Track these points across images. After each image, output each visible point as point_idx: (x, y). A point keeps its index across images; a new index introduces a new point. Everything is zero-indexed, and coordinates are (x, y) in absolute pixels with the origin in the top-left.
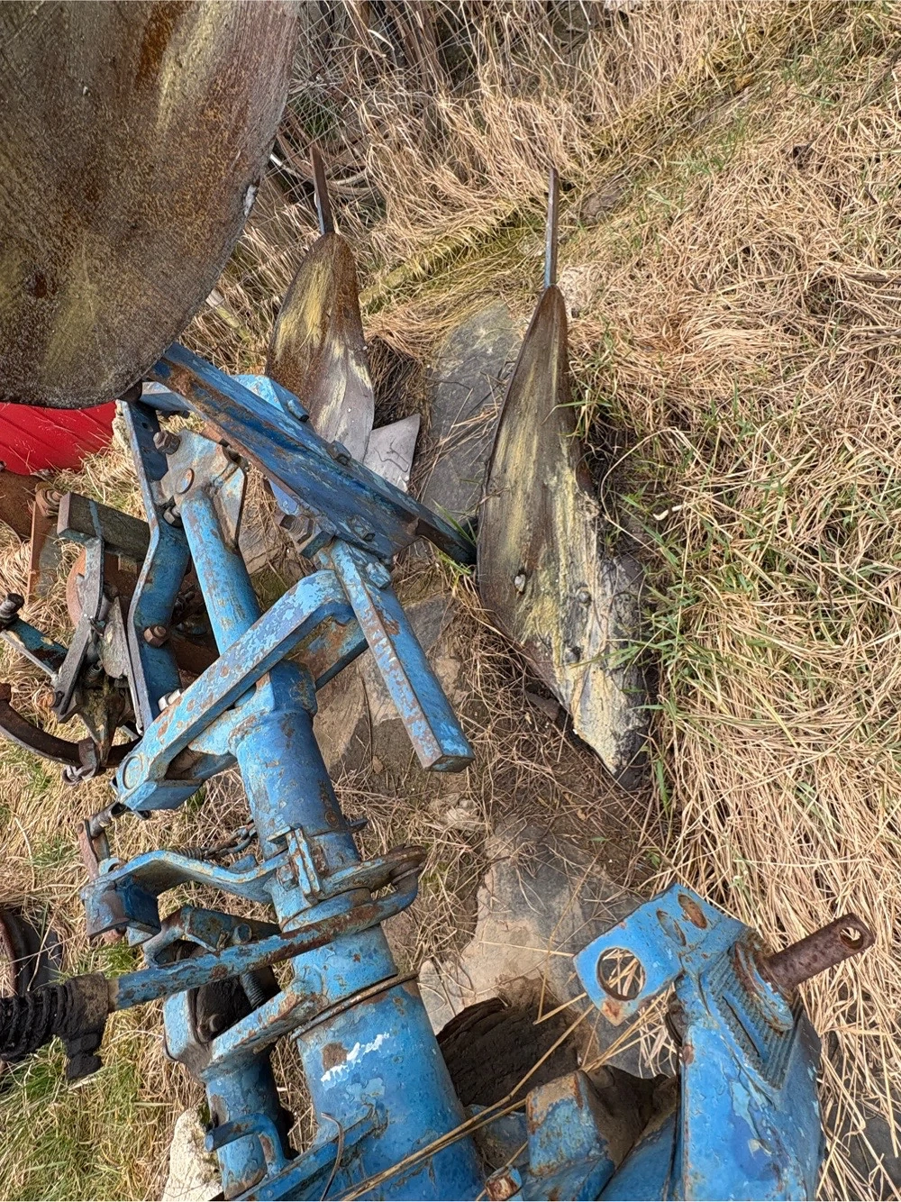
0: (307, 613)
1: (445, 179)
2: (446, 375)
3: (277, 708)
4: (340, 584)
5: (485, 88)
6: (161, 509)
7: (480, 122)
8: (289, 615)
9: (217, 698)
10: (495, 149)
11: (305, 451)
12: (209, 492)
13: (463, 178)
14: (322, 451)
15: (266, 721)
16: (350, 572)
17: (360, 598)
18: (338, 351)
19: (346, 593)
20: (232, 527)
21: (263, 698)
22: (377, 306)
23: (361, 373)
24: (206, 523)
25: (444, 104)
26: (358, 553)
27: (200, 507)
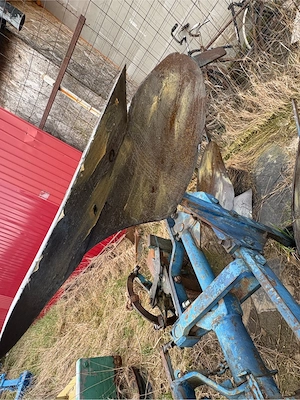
0: (236, 276)
1: (245, 114)
2: (259, 173)
3: (228, 313)
4: (246, 264)
5: (254, 84)
6: (175, 237)
7: (254, 94)
8: (228, 276)
9: (205, 307)
10: (261, 99)
11: (223, 216)
12: (189, 230)
13: (251, 111)
14: (228, 215)
15: (225, 319)
16: (249, 259)
17: (256, 269)
18: (218, 175)
19: (249, 268)
20: (198, 241)
21: (222, 309)
22: (228, 157)
23: (227, 180)
24: (190, 241)
25: (240, 94)
26: (251, 251)
27: (187, 235)
